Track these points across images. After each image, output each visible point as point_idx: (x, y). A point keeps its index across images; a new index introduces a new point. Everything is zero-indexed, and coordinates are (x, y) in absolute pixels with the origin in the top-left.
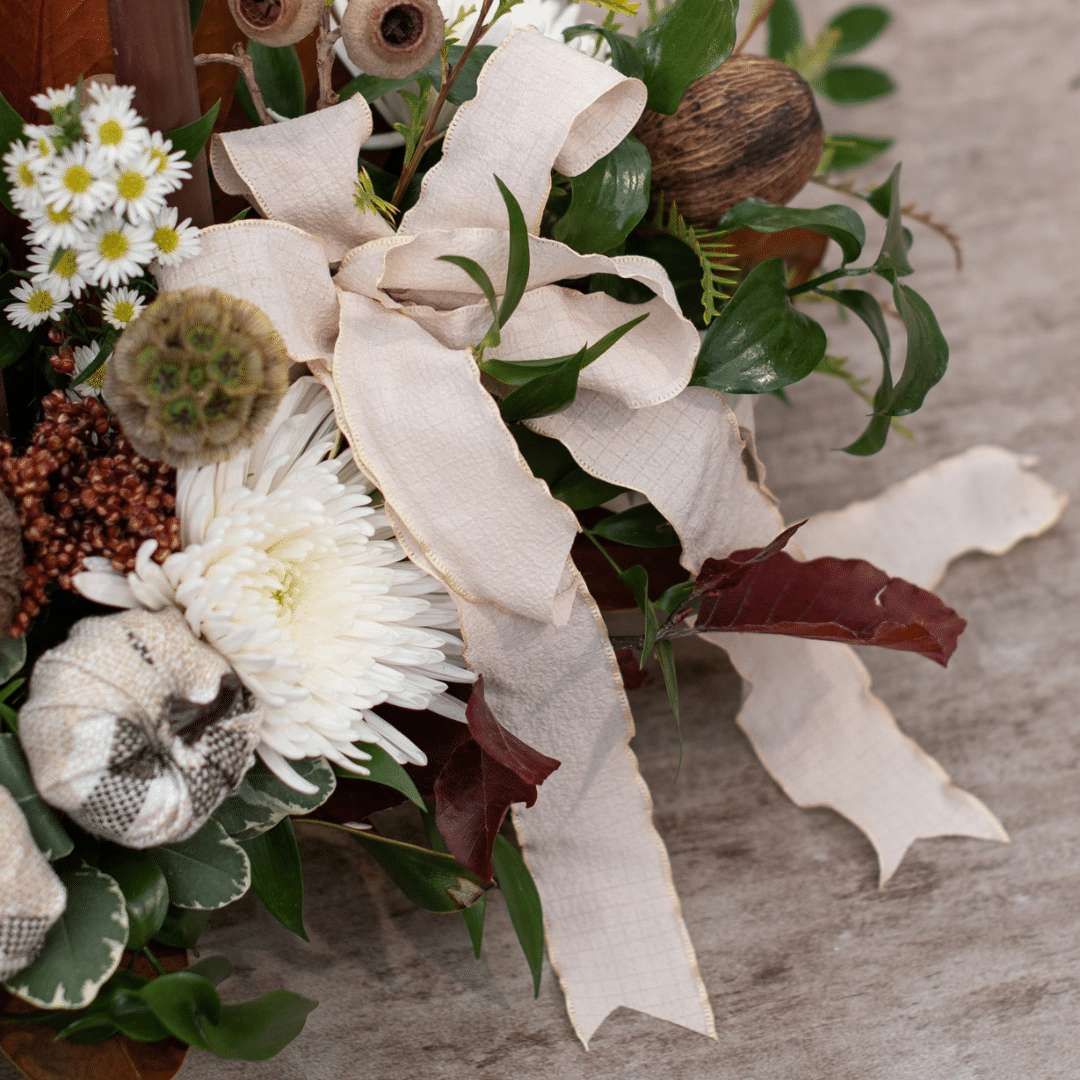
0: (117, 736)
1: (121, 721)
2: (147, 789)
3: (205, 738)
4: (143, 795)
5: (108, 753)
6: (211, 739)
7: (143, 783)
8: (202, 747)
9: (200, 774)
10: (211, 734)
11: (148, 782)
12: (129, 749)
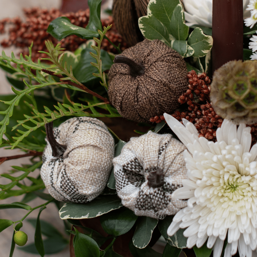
0: (131, 162)
1: (136, 159)
2: (127, 184)
3: (156, 189)
4: (125, 185)
5: (125, 163)
6: (157, 192)
7: (128, 182)
8: (152, 190)
9: (143, 196)
10: (159, 190)
11: (129, 183)
12: (131, 168)
